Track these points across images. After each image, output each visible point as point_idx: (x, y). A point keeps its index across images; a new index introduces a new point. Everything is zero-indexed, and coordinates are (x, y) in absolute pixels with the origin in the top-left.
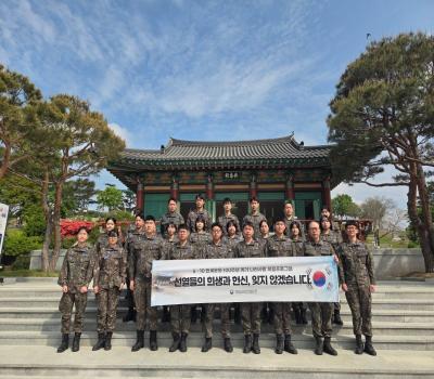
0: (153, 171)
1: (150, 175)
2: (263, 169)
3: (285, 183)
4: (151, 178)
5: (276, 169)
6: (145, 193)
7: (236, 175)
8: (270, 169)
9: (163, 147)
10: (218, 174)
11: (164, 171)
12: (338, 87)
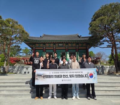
0: (38, 43)
1: (37, 44)
2: (70, 43)
3: (76, 47)
4: (37, 45)
5: (73, 43)
6: (35, 49)
7: (62, 45)
8: (72, 43)
9: (41, 36)
10: (57, 44)
11: (41, 43)
12: (92, 19)
